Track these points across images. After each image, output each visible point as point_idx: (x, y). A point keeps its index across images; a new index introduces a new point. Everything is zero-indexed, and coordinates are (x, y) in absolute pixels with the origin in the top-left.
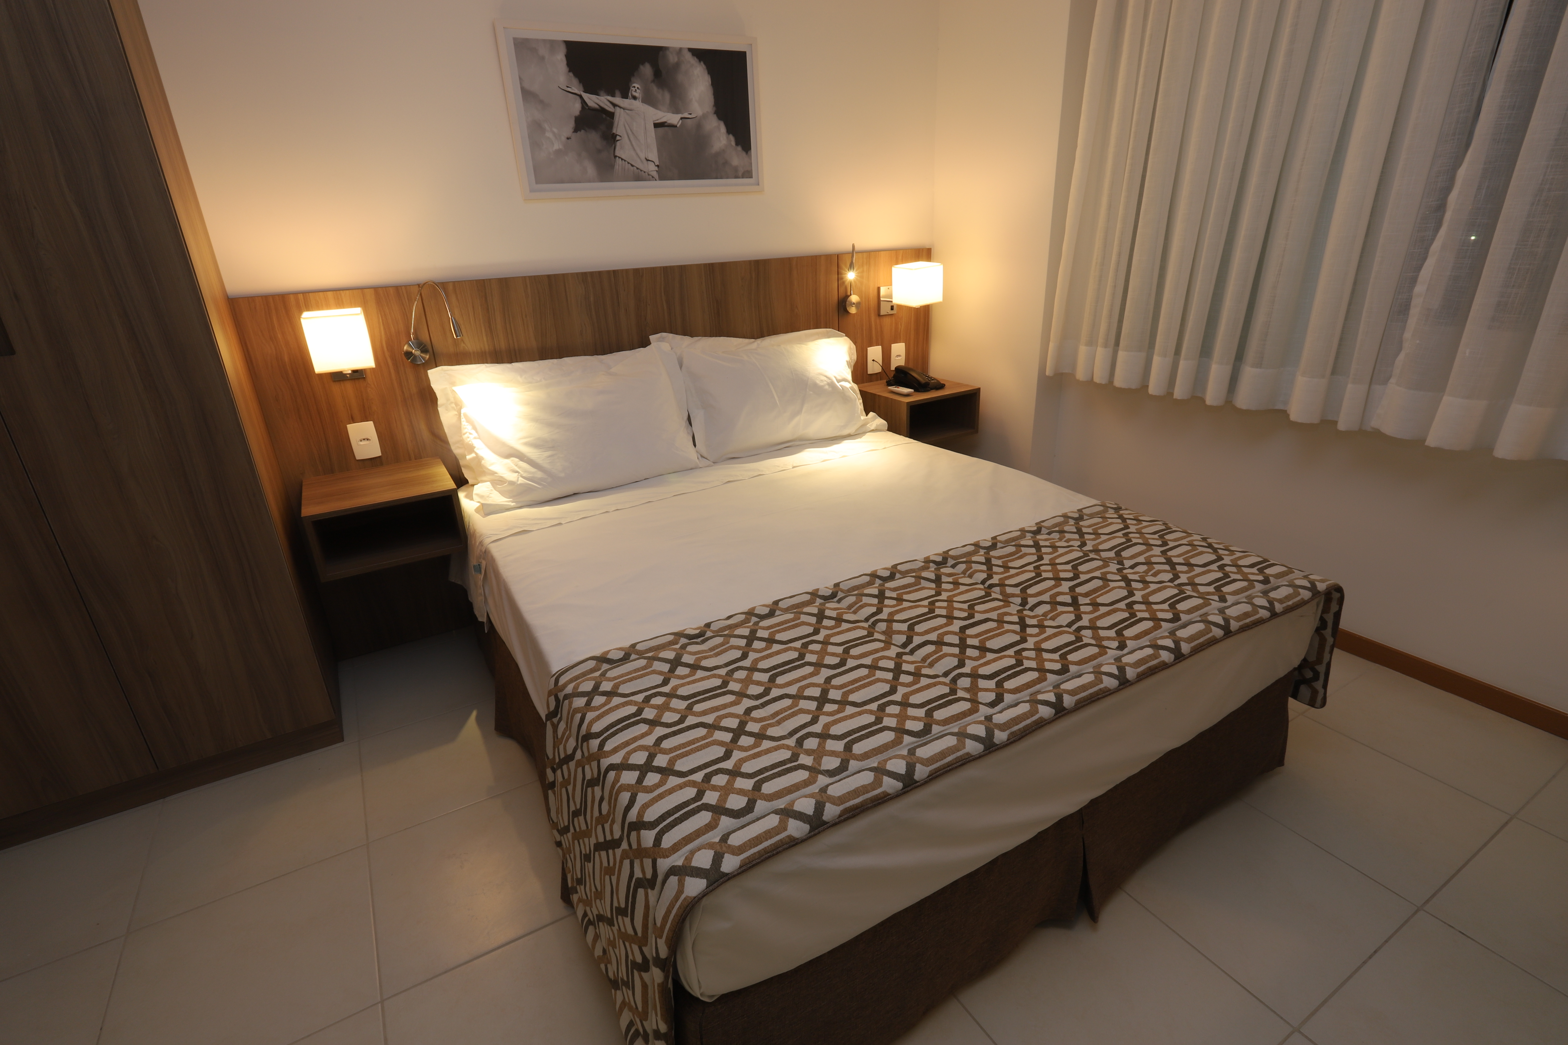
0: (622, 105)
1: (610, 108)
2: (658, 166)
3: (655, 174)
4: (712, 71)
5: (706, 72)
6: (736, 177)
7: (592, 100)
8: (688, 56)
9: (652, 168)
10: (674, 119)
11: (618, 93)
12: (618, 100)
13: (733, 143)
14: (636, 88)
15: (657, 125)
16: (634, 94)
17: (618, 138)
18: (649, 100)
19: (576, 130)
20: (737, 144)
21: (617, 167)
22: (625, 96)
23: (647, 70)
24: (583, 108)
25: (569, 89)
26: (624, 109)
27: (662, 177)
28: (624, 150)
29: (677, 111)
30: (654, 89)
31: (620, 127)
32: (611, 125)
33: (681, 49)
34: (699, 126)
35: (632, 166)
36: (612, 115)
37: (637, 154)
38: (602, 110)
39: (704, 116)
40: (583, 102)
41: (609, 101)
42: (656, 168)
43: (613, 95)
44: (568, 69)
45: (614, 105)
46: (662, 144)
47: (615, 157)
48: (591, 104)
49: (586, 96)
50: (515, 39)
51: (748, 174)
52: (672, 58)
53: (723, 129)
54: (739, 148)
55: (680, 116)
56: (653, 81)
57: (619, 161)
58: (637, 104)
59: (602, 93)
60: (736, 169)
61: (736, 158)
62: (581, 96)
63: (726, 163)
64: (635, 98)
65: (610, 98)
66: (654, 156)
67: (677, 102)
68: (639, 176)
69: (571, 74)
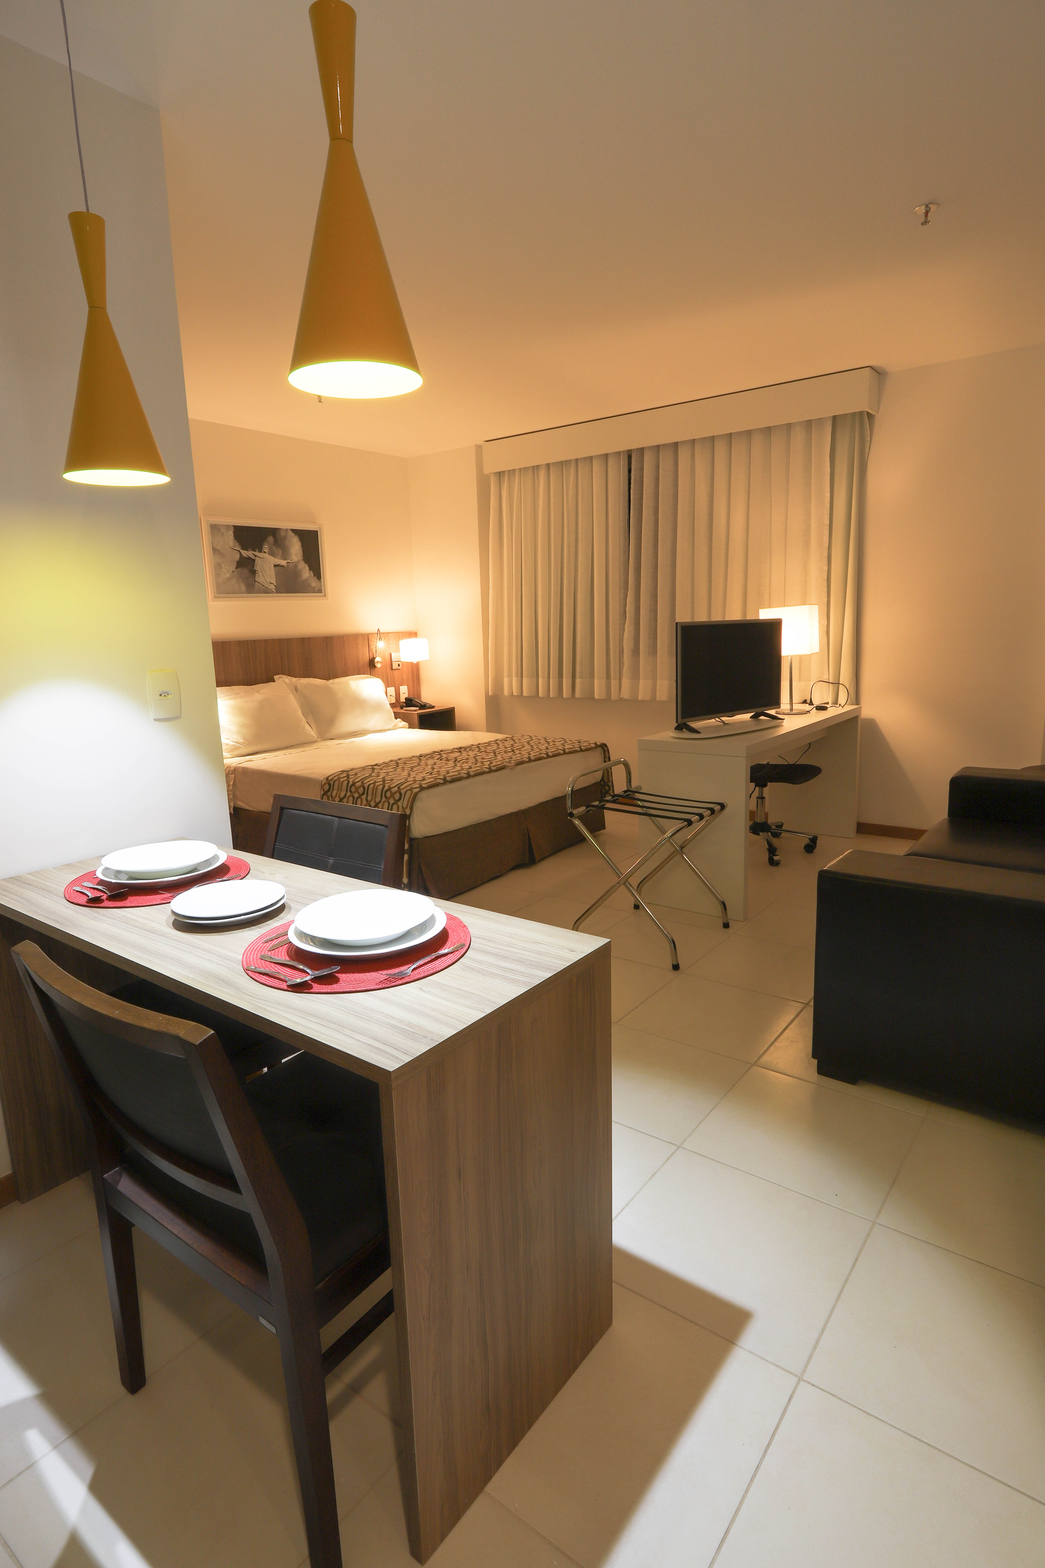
0: (258, 556)
1: (253, 557)
2: (275, 586)
3: (274, 590)
4: (301, 540)
5: (299, 540)
6: (314, 592)
7: (245, 553)
8: (291, 533)
9: (272, 587)
10: (283, 563)
11: (257, 550)
12: (257, 553)
13: (312, 575)
14: (266, 548)
15: (275, 566)
16: (265, 550)
17: (257, 572)
18: (272, 554)
19: (236, 568)
20: (314, 576)
21: (256, 586)
22: (260, 551)
23: (271, 539)
24: (240, 557)
25: (234, 548)
26: (260, 558)
27: (278, 592)
28: (259, 578)
29: (285, 559)
30: (274, 548)
31: (258, 567)
32: (253, 566)
33: (287, 529)
34: (296, 566)
35: (263, 586)
36: (254, 561)
37: (265, 580)
38: (249, 558)
39: (298, 562)
40: (241, 554)
41: (254, 555)
42: (275, 587)
43: (255, 551)
44: (234, 539)
45: (255, 556)
46: (278, 575)
47: (255, 581)
48: (244, 555)
49: (242, 551)
50: (210, 524)
51: (320, 591)
52: (283, 534)
53: (307, 568)
54: (315, 578)
55: (287, 561)
56: (274, 544)
57: (257, 583)
58: (266, 555)
59: (250, 550)
60: (314, 588)
61: (314, 583)
62: (239, 551)
63: (309, 585)
64: (265, 552)
65: (253, 552)
66: (274, 581)
67: (285, 555)
68: (266, 591)
69: (235, 541)
